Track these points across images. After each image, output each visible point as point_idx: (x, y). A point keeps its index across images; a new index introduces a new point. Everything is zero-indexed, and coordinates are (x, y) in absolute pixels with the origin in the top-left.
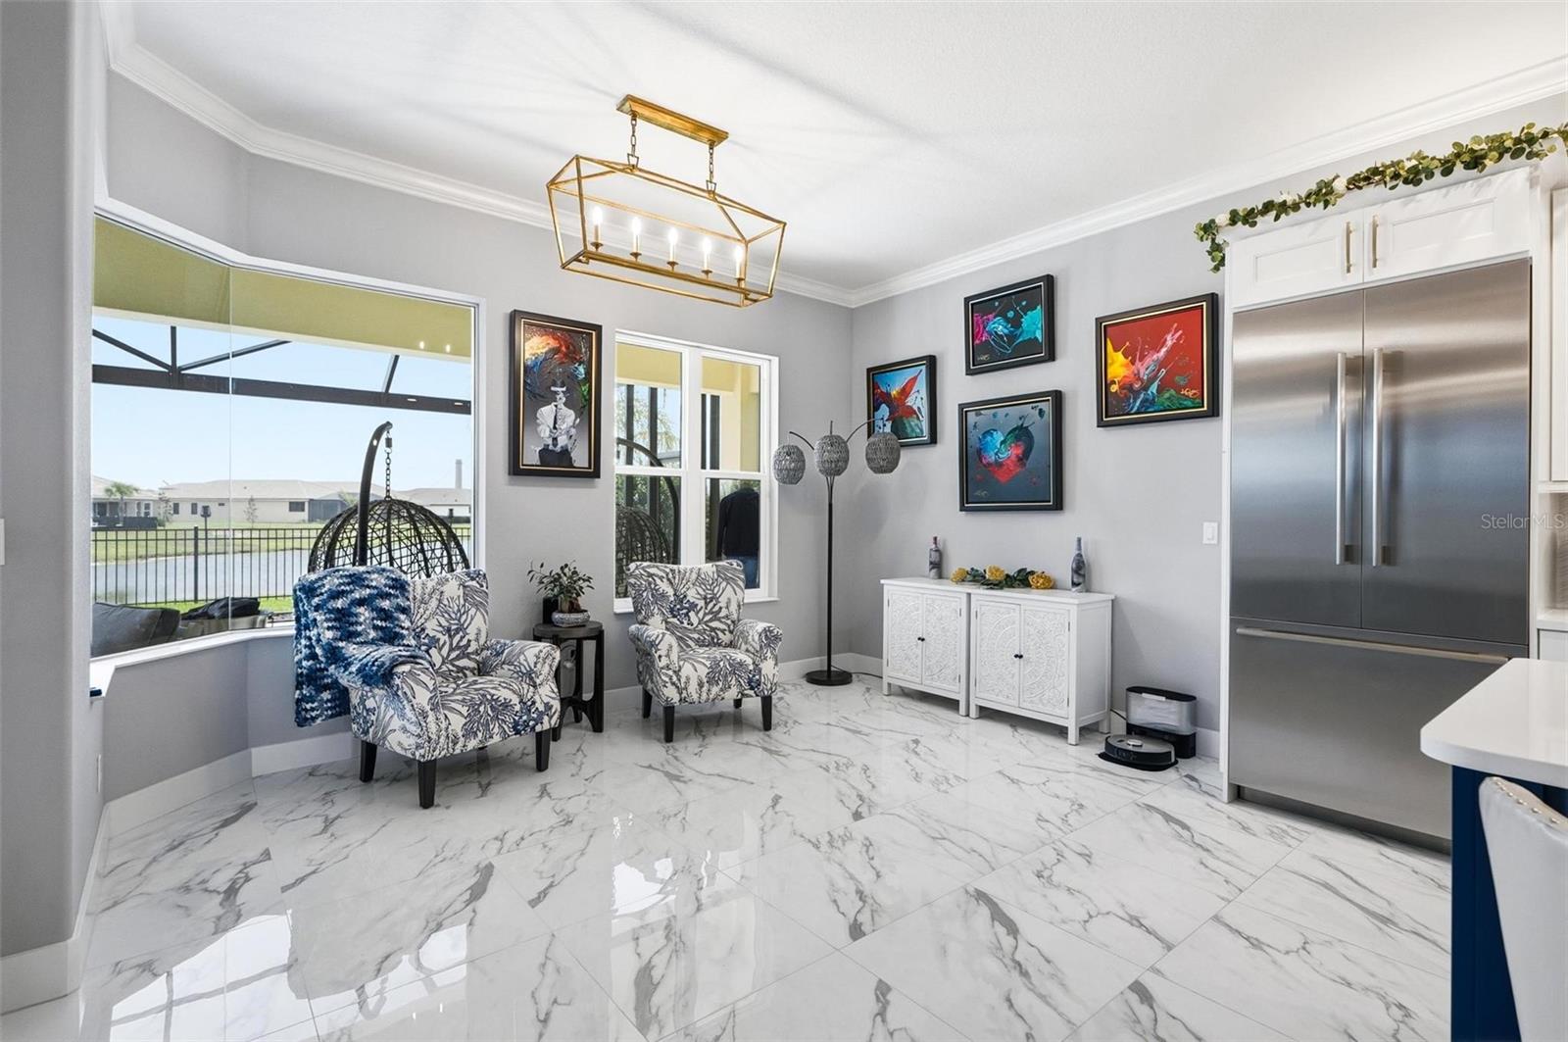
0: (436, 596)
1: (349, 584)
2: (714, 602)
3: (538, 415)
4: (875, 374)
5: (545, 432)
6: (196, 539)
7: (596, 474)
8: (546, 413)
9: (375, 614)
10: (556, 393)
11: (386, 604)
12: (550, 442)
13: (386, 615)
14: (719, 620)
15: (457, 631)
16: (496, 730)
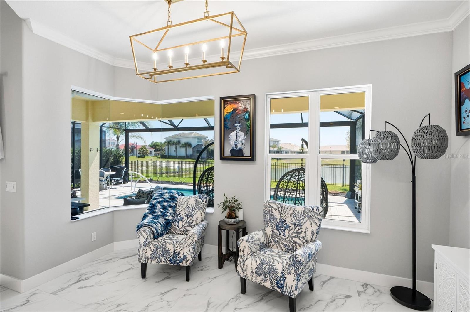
0: (186, 203)
1: (158, 196)
2: (299, 227)
3: (230, 136)
5: (232, 143)
7: (253, 159)
8: (233, 135)
9: (161, 207)
10: (237, 126)
11: (165, 204)
12: (234, 146)
13: (164, 208)
14: (299, 238)
15: (190, 216)
16: (163, 260)
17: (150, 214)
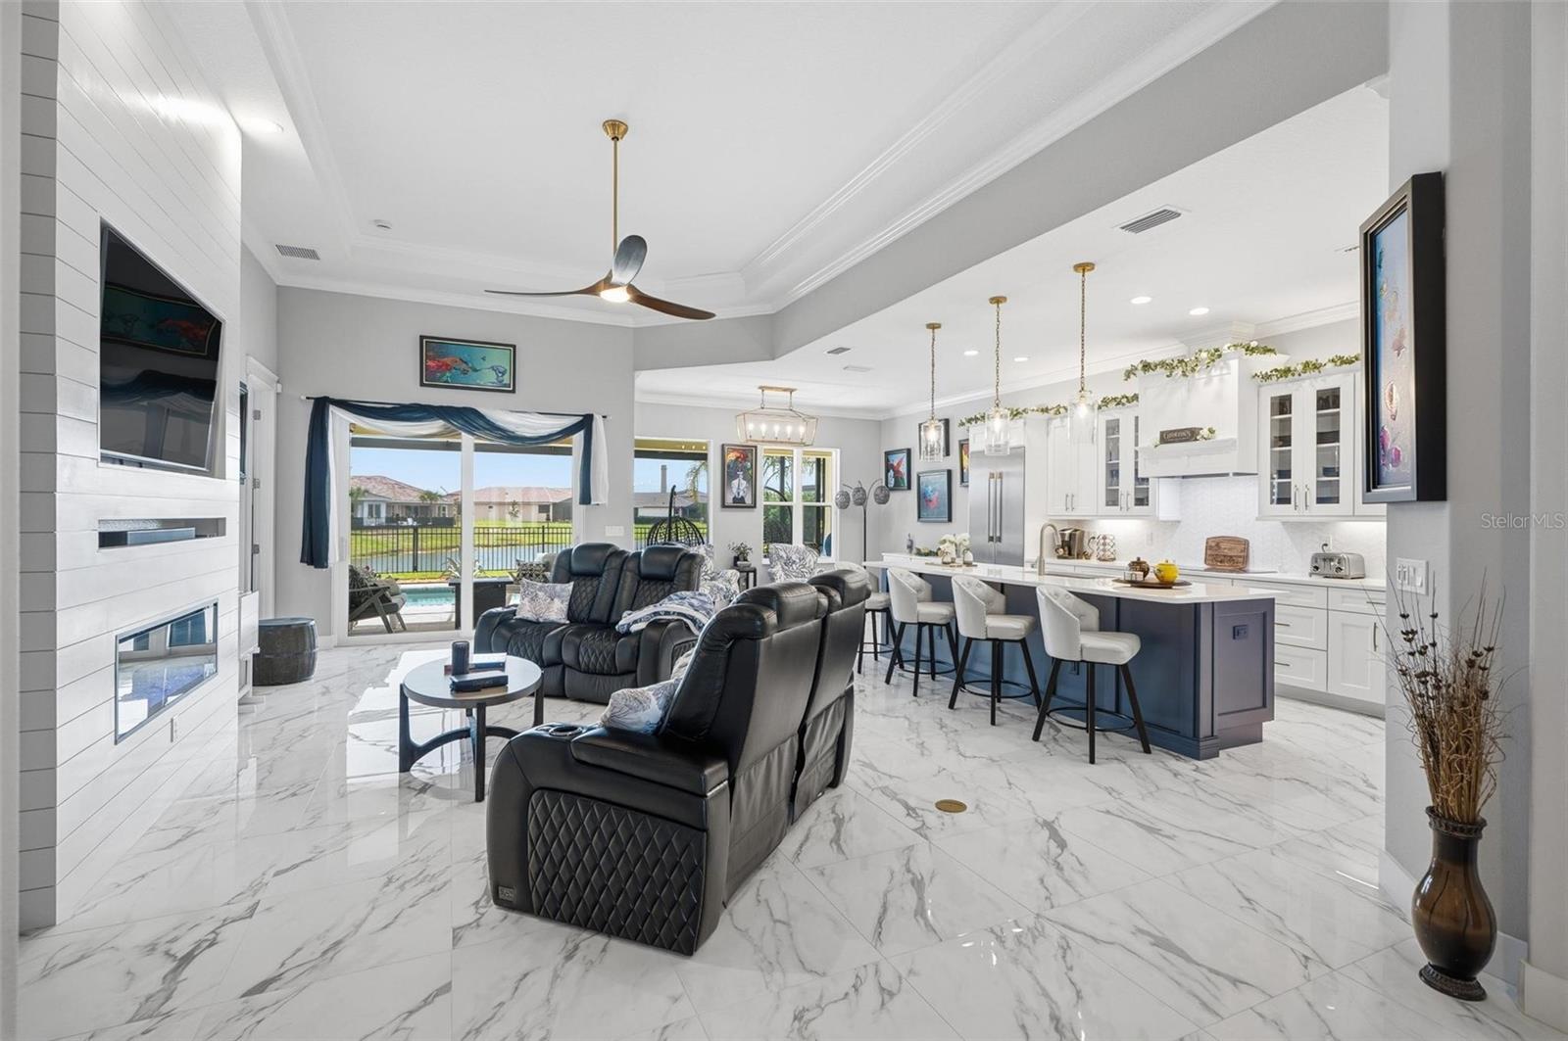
3: (732, 484)
4: (887, 455)
5: (735, 490)
6: (543, 533)
7: (755, 507)
8: (735, 483)
10: (739, 474)
12: (737, 494)
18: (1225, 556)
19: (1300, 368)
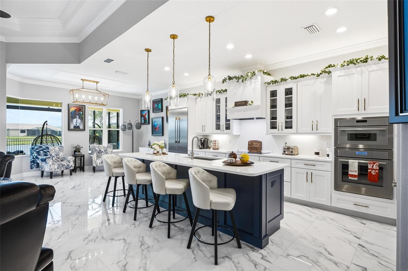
1: (39, 147)
3: (73, 121)
4: (142, 111)
5: (74, 123)
7: (84, 130)
8: (75, 120)
10: (77, 117)
11: (45, 151)
12: (75, 125)
13: (45, 152)
15: (58, 155)
16: (62, 168)
17: (38, 155)
18: (254, 147)
19: (280, 80)
